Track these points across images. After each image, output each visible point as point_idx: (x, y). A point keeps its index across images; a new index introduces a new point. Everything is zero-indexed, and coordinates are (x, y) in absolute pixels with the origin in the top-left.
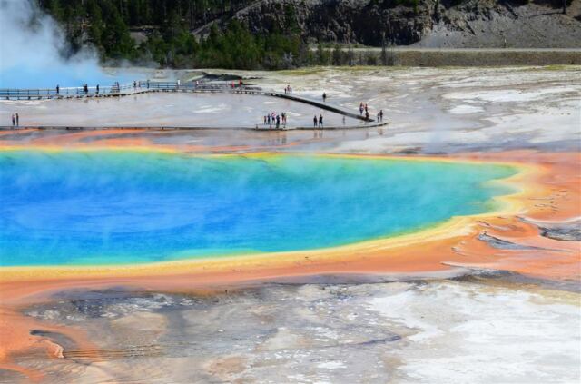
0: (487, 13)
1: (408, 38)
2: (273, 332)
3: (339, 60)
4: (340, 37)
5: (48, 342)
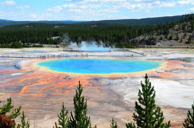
0: (166, 41)
1: (154, 44)
2: (122, 84)
3: (143, 47)
4: (144, 44)
5: (91, 84)
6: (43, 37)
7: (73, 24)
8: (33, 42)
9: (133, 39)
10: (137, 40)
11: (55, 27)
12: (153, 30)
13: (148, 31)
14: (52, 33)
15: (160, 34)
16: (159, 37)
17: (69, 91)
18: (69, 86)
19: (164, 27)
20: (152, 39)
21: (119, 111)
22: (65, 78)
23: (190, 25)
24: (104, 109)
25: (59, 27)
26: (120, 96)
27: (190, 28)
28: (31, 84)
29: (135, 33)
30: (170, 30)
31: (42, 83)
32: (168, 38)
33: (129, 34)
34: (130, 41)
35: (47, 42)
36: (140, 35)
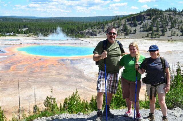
0: (103, 33)
1: (96, 35)
2: (80, 63)
3: (89, 37)
4: (89, 35)
6: (15, 28)
7: (36, 19)
8: (8, 32)
9: (81, 32)
10: (84, 32)
11: (23, 21)
12: (95, 26)
13: (91, 26)
14: (22, 26)
15: (100, 29)
16: (99, 30)
17: (45, 69)
18: (44, 65)
19: (102, 24)
20: (94, 32)
21: (83, 82)
22: (40, 60)
23: (118, 23)
24: (72, 81)
25: (26, 21)
26: (81, 72)
27: (118, 25)
28: (16, 64)
29: (83, 27)
30: (106, 26)
31: (24, 63)
32: (105, 31)
33: (78, 28)
34: (80, 32)
35: (19, 33)
36: (86, 29)
